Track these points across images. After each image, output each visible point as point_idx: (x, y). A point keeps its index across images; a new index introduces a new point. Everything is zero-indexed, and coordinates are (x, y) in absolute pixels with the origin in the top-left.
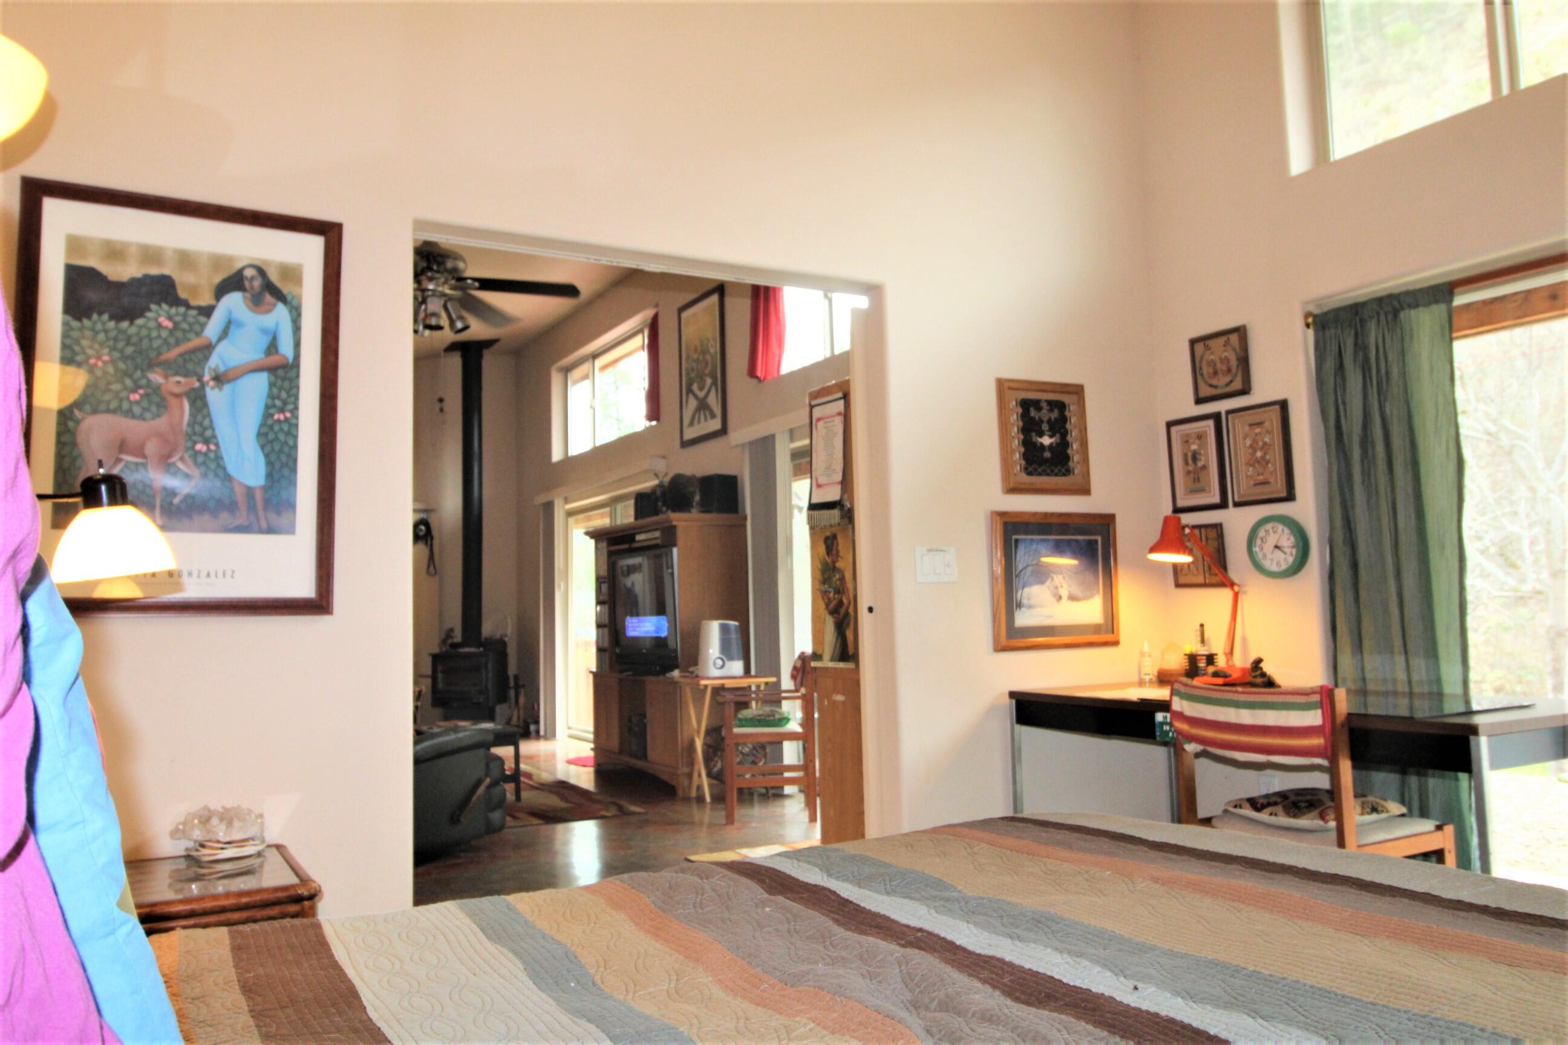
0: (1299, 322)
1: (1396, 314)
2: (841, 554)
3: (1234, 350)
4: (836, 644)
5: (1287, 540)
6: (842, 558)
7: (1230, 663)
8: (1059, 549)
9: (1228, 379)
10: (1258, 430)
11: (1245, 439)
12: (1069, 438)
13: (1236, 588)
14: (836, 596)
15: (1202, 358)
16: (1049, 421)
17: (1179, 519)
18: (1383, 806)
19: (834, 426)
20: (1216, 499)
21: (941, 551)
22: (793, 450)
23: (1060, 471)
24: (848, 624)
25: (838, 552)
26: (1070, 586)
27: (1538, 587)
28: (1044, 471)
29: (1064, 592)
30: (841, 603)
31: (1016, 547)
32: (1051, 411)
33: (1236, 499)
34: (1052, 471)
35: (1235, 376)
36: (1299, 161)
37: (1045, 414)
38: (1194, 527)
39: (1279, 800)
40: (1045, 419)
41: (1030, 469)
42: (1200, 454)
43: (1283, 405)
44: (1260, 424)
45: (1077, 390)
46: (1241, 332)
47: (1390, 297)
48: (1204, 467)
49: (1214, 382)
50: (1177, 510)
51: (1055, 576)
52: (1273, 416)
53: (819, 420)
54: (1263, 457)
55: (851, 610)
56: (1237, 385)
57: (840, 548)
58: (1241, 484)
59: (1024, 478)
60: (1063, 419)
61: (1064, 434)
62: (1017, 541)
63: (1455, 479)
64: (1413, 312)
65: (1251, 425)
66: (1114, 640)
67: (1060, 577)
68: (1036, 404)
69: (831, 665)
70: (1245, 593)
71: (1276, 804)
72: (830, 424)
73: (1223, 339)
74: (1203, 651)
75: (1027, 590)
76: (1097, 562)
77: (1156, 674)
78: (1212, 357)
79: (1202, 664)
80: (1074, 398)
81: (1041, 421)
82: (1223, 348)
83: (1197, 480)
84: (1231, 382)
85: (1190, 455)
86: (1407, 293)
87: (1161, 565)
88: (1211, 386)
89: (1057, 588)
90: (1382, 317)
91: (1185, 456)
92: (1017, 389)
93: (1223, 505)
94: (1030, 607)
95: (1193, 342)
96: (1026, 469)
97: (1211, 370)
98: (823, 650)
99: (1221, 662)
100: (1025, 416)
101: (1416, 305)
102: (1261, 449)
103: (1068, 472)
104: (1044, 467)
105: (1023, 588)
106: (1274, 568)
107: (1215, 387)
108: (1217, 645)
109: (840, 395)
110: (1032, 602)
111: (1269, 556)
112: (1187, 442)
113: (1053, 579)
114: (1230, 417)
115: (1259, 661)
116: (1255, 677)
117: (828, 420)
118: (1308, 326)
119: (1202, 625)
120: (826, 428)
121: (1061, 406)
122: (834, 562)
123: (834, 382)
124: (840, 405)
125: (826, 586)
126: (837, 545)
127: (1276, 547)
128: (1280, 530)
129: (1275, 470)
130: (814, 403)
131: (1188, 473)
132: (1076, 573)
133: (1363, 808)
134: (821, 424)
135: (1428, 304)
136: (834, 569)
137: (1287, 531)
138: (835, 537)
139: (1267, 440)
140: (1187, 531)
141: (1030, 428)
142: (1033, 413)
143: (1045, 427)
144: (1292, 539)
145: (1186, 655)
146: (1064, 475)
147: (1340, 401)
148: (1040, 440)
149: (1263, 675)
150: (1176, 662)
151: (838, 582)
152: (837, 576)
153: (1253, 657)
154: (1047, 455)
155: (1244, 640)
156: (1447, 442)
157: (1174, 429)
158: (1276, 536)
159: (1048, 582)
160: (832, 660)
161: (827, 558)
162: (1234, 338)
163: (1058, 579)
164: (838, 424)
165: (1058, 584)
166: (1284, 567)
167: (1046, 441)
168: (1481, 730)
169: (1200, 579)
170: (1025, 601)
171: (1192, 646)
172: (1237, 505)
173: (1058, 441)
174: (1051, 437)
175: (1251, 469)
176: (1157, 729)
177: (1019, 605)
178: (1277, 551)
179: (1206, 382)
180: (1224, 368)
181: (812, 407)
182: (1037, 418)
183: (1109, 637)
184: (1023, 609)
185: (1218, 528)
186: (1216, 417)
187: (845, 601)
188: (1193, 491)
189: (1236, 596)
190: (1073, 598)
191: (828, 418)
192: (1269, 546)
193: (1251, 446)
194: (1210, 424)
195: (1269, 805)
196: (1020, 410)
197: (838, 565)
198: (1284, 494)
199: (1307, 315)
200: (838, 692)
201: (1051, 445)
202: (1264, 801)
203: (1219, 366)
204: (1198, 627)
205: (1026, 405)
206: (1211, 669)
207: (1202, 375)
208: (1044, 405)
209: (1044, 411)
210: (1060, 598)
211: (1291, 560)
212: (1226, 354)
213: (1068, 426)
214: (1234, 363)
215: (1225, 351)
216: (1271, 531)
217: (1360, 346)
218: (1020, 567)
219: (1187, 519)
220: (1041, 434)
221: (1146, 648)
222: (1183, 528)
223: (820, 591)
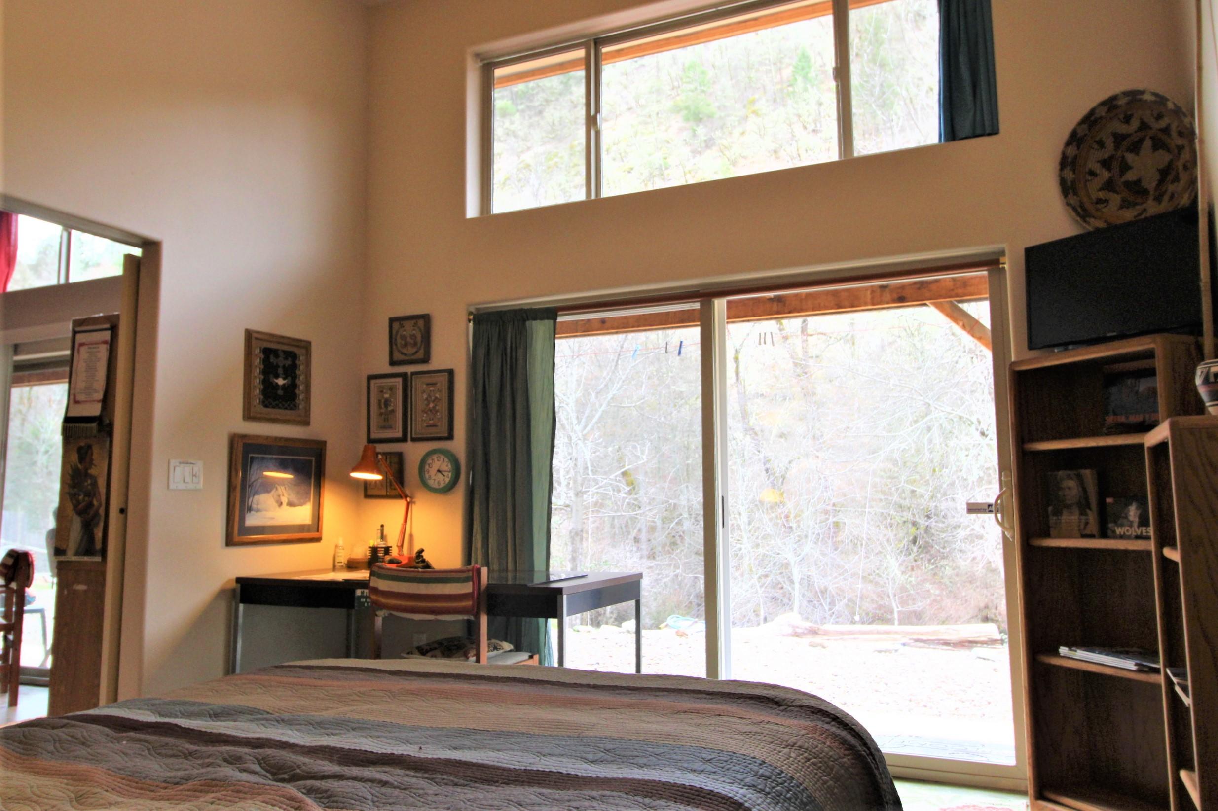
0: (463, 317)
1: (524, 321)
2: (94, 462)
3: (420, 330)
4: (81, 540)
5: (446, 466)
6: (95, 466)
7: (401, 553)
8: (283, 466)
9: (414, 350)
10: (432, 389)
11: (422, 393)
12: (297, 381)
13: (409, 499)
14: (87, 499)
15: (397, 332)
16: (284, 366)
17: (375, 448)
18: (500, 646)
19: (99, 352)
20: (399, 434)
21: (191, 463)
22: (16, 362)
23: (289, 405)
24: (97, 524)
25: (92, 460)
26: (289, 495)
27: (567, 502)
28: (277, 405)
29: (285, 500)
30: (90, 505)
31: (251, 462)
32: (286, 359)
33: (414, 436)
34: (283, 405)
35: (420, 349)
36: (472, 210)
37: (281, 361)
38: (384, 454)
39: (436, 646)
40: (281, 365)
41: (267, 402)
42: (391, 401)
43: (451, 373)
44: (434, 384)
45: (306, 346)
46: (426, 319)
47: (521, 310)
48: (393, 411)
49: (405, 351)
50: (370, 441)
51: (278, 487)
52: (443, 379)
53: (81, 345)
54: (434, 407)
55: (102, 511)
56: (420, 355)
57: (95, 456)
58: (418, 425)
59: (261, 408)
60: (294, 366)
61: (294, 377)
62: (252, 458)
63: (551, 432)
64: (534, 322)
65: (428, 384)
66: (318, 536)
67: (283, 488)
68: (275, 352)
69: (74, 558)
70: (414, 503)
71: (435, 649)
72: (94, 350)
73: (413, 322)
74: (382, 544)
75: (256, 497)
76: (310, 478)
77: (346, 562)
78: (404, 333)
79: (381, 554)
80: (303, 351)
81: (278, 366)
82: (412, 328)
83: (386, 420)
84: (416, 352)
85: (383, 401)
86: (531, 310)
87: (357, 481)
88: (402, 353)
89: (279, 496)
90: (516, 323)
91: (380, 401)
92: (261, 340)
93: (404, 439)
94: (258, 510)
95: (392, 321)
96: (263, 402)
97: (403, 342)
98: (67, 546)
99: (394, 552)
100: (266, 361)
101: (535, 319)
102: (433, 402)
103: (295, 407)
104: (277, 402)
105: (254, 495)
106: (436, 486)
107: (405, 355)
108: (393, 541)
109: (107, 326)
110: (260, 507)
111: (433, 477)
112: (382, 392)
113: (277, 489)
114: (414, 376)
115: (422, 551)
116: (418, 563)
117: (90, 346)
118: (469, 321)
119: (382, 526)
120: (88, 352)
121: (293, 356)
122: (86, 469)
123: (101, 315)
124: (107, 335)
125: (76, 490)
126: (92, 454)
127: (439, 471)
128: (442, 460)
129: (441, 417)
130: (77, 329)
131: (381, 414)
132: (295, 485)
133: (489, 647)
134: (83, 350)
135: (542, 319)
136: (87, 475)
137: (446, 460)
138: (89, 447)
139: (437, 396)
140: (380, 456)
141: (269, 370)
142: (272, 359)
143: (280, 371)
144: (450, 466)
145: (370, 547)
146: (291, 409)
147: (486, 374)
148: (276, 381)
149: (424, 561)
150: (361, 552)
151: (89, 487)
152: (89, 482)
153: (416, 549)
154: (280, 392)
155: (411, 536)
156: (548, 409)
157: (373, 382)
158: (439, 463)
159: (273, 492)
160: (77, 554)
161: (79, 466)
162: (421, 323)
163: (281, 489)
164: (103, 352)
165: (281, 493)
166: (442, 485)
167: (281, 381)
168: (564, 592)
169: (384, 493)
170: (254, 506)
171: (375, 541)
172: (414, 440)
173: (289, 383)
174: (284, 379)
175: (425, 415)
176: (356, 601)
177: (250, 509)
178: (439, 474)
179: (399, 351)
180: (412, 342)
181: (75, 333)
182: (275, 364)
183: (314, 535)
184: (252, 512)
185: (400, 456)
186: (404, 376)
187: (95, 503)
188: (383, 428)
189: (408, 504)
190: (291, 504)
191: (92, 344)
192: (433, 471)
193: (427, 399)
194: (399, 381)
195: (431, 650)
196: (262, 356)
197: (90, 472)
198: (446, 435)
199: (470, 313)
200: (79, 583)
201: (284, 384)
202: (428, 648)
203: (409, 339)
204: (380, 527)
205: (267, 352)
206: (388, 558)
207: (396, 345)
208: (281, 354)
209: (281, 359)
210: (281, 504)
211: (447, 480)
212: (414, 332)
213: (298, 372)
214: (419, 339)
215: (414, 330)
216: (436, 460)
217: (502, 338)
218: (253, 479)
219: (381, 448)
220: (277, 377)
221: (341, 543)
222: (378, 454)
223: (69, 493)
